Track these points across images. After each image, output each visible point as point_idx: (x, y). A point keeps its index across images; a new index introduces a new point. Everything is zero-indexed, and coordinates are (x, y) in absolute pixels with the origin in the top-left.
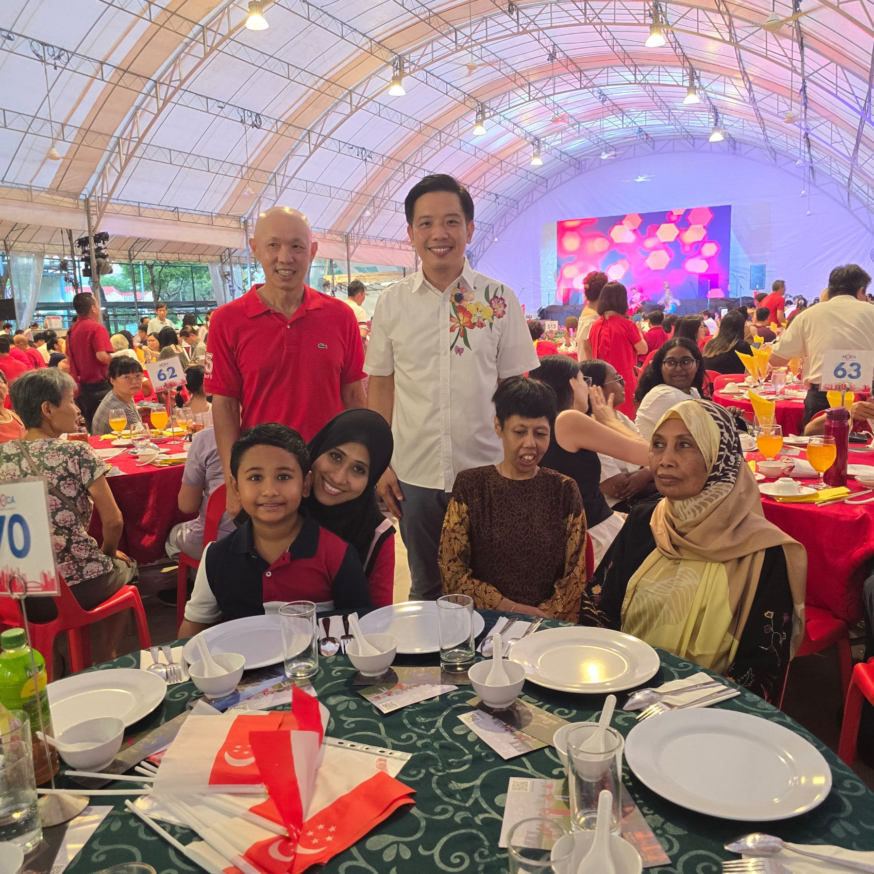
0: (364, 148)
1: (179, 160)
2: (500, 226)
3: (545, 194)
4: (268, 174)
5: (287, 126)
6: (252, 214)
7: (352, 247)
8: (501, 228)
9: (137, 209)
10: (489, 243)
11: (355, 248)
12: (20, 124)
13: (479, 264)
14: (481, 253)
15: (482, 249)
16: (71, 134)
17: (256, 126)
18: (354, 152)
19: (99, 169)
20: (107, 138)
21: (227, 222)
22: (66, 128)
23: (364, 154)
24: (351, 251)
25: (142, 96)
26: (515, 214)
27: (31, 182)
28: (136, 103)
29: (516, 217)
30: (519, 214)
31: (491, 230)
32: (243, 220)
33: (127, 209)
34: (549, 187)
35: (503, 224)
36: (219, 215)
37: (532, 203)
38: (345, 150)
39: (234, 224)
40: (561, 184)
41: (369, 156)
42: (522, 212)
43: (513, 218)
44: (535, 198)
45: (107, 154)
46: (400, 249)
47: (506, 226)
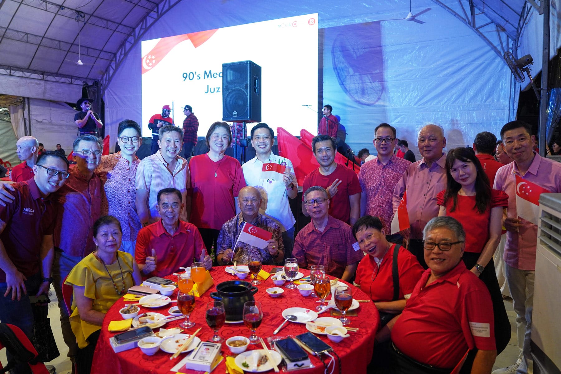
2: (121, 54)
3: (156, 20)
8: (122, 57)
10: (113, 71)
14: (107, 82)
15: (107, 79)
26: (133, 42)
29: (133, 45)
31: (114, 60)
35: (123, 52)
40: (170, 8)
43: (131, 46)
44: (148, 24)
47: (126, 54)
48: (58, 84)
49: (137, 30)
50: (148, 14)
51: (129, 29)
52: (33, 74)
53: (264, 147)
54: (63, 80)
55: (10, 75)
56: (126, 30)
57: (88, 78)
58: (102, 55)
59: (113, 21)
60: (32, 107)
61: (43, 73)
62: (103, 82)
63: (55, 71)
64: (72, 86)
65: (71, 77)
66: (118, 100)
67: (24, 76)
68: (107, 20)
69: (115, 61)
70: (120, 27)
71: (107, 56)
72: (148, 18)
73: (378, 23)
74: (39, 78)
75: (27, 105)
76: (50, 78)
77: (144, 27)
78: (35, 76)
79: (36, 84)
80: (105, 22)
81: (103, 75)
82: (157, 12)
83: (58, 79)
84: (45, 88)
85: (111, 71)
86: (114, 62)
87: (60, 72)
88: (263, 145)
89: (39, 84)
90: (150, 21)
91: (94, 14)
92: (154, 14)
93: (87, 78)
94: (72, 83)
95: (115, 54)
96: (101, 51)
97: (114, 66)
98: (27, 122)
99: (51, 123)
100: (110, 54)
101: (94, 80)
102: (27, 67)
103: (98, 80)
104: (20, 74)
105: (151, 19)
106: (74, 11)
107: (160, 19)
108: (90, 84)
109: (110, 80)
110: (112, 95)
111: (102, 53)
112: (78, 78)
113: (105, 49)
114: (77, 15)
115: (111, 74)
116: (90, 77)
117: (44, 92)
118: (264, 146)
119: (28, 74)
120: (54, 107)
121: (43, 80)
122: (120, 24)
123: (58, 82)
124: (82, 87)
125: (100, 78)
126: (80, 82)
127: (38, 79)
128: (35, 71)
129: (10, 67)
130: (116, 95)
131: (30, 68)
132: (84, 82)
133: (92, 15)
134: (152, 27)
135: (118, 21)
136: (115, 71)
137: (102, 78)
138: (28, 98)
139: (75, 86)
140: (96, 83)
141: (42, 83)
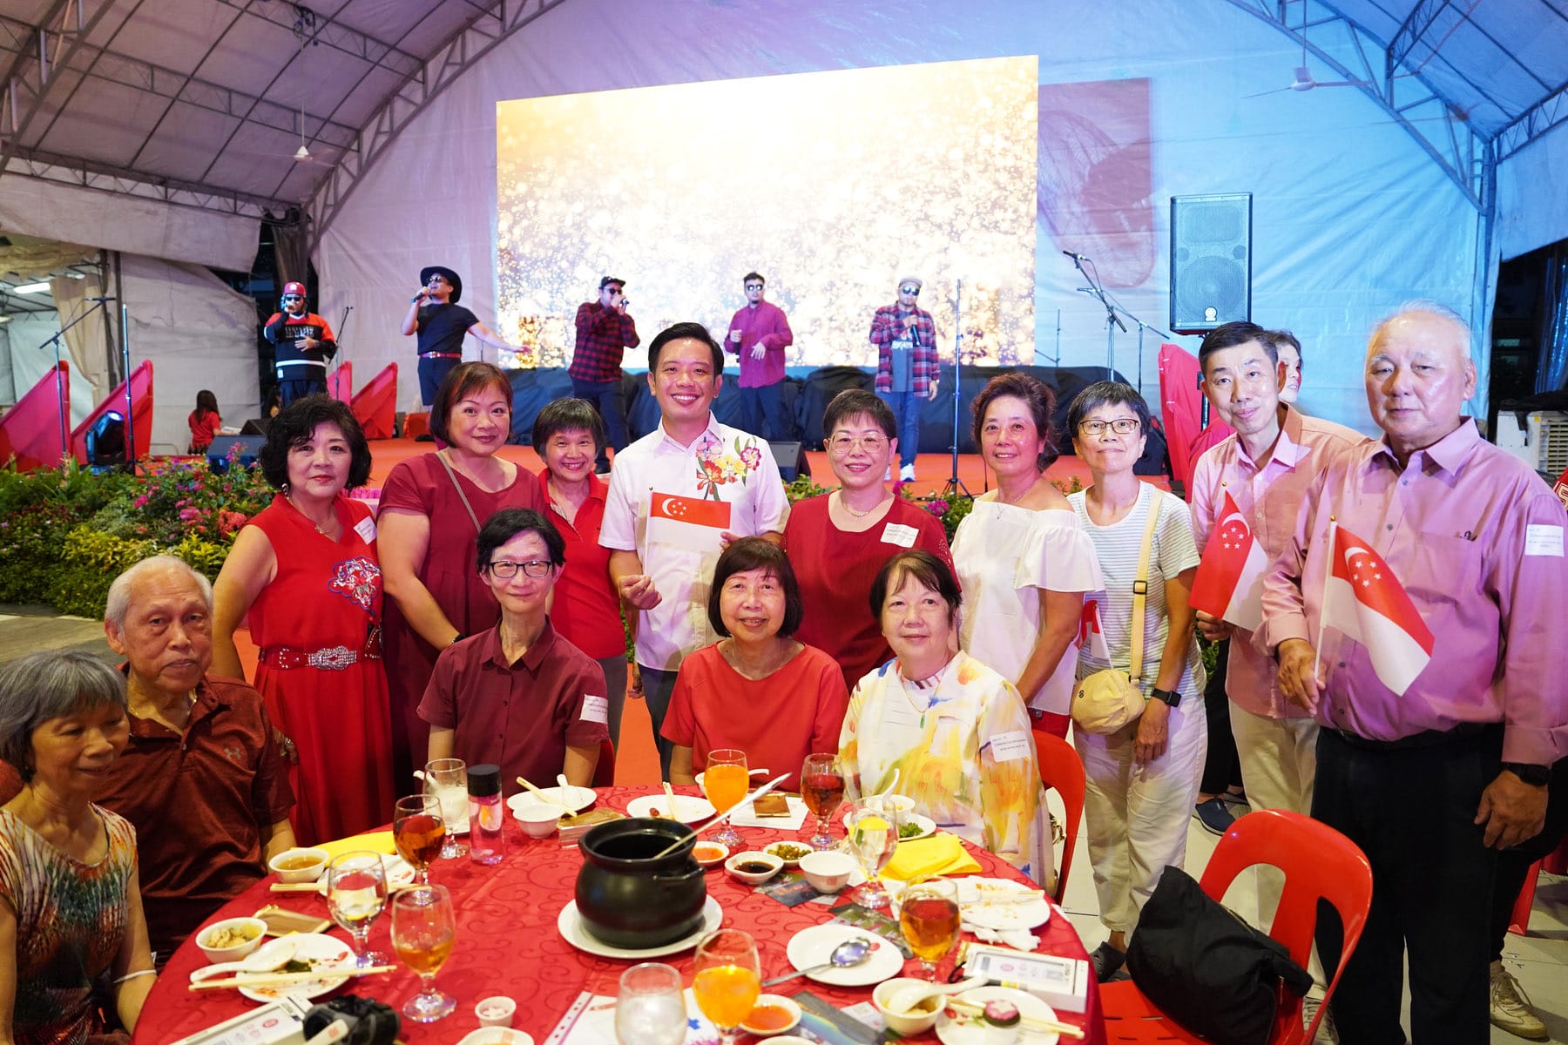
2: (378, 133)
3: (497, 42)
8: (382, 139)
10: (350, 181)
13: (324, 240)
14: (329, 212)
15: (331, 201)
26: (418, 98)
29: (420, 109)
30: (429, 100)
31: (355, 147)
34: (509, 20)
35: (385, 127)
37: (465, 66)
40: (543, 10)
42: (437, 91)
43: (412, 109)
44: (470, 54)
47: (394, 134)
48: (201, 215)
49: (433, 67)
50: (470, 23)
51: (412, 61)
52: (141, 184)
53: (691, 403)
54: (215, 202)
55: (84, 186)
56: (405, 65)
57: (276, 197)
58: (328, 132)
59: (379, 38)
60: (126, 280)
61: (164, 181)
62: (317, 211)
63: (195, 175)
64: (235, 218)
65: (234, 194)
66: (362, 263)
67: (119, 189)
68: (366, 36)
69: (359, 151)
70: (393, 56)
71: (338, 136)
72: (469, 34)
73: (1144, 82)
74: (157, 196)
75: (112, 276)
76: (183, 196)
77: (457, 58)
78: (145, 189)
79: (148, 212)
80: (360, 39)
81: (317, 190)
82: (502, 19)
83: (201, 198)
84: (168, 227)
85: (344, 182)
86: (355, 154)
87: (208, 180)
88: (688, 395)
89: (155, 213)
90: (474, 43)
91: (337, 18)
92: (489, 25)
93: (271, 199)
94: (235, 213)
95: (358, 133)
96: (327, 121)
97: (353, 166)
98: (114, 326)
99: (171, 330)
100: (345, 131)
101: (290, 203)
102: (126, 164)
103: (299, 205)
104: (106, 182)
105: (477, 36)
106: (291, 8)
107: (510, 39)
108: (279, 215)
109: (338, 206)
110: (344, 249)
111: (328, 127)
112: (251, 198)
113: (335, 118)
114: (297, 18)
115: (342, 189)
116: (281, 195)
117: (166, 239)
118: (690, 398)
119: (127, 184)
120: (179, 281)
121: (166, 201)
122: (392, 47)
123: (202, 208)
124: (259, 223)
125: (305, 200)
126: (254, 210)
127: (152, 199)
128: (144, 176)
129: (84, 160)
130: (356, 247)
131: (137, 165)
132: (265, 209)
133: (330, 20)
134: (483, 61)
135: (390, 39)
136: (356, 181)
137: (312, 200)
138: (117, 255)
139: (243, 220)
140: (296, 215)
141: (163, 209)
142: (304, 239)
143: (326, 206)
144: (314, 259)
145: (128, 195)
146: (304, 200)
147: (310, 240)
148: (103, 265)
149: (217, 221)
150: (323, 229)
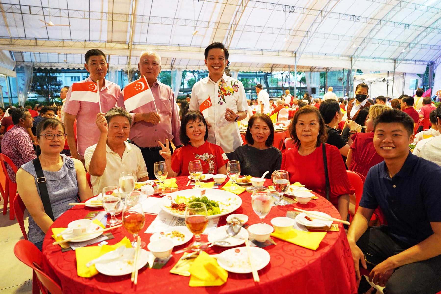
0: (354, 16)
1: (260, 30)
4: (304, 32)
5: (309, 10)
6: (298, 50)
7: (353, 62)
9: (244, 51)
11: (355, 62)
12: (192, 24)
13: (438, 68)
16: (212, 25)
17: (291, 12)
18: (349, 17)
19: (226, 37)
20: (227, 25)
21: (286, 54)
22: (210, 23)
23: (355, 18)
24: (353, 64)
25: (238, 7)
27: (201, 44)
28: (237, 10)
32: (294, 52)
33: (240, 52)
36: (283, 51)
38: (344, 17)
39: (290, 54)
41: (358, 19)
45: (228, 31)
46: (384, 62)
142: (433, 67)
143: (439, 61)
144: (435, 71)
145: (411, 64)
146: (434, 61)
147: (435, 67)
148: (404, 74)
149: (421, 66)
150: (437, 66)
